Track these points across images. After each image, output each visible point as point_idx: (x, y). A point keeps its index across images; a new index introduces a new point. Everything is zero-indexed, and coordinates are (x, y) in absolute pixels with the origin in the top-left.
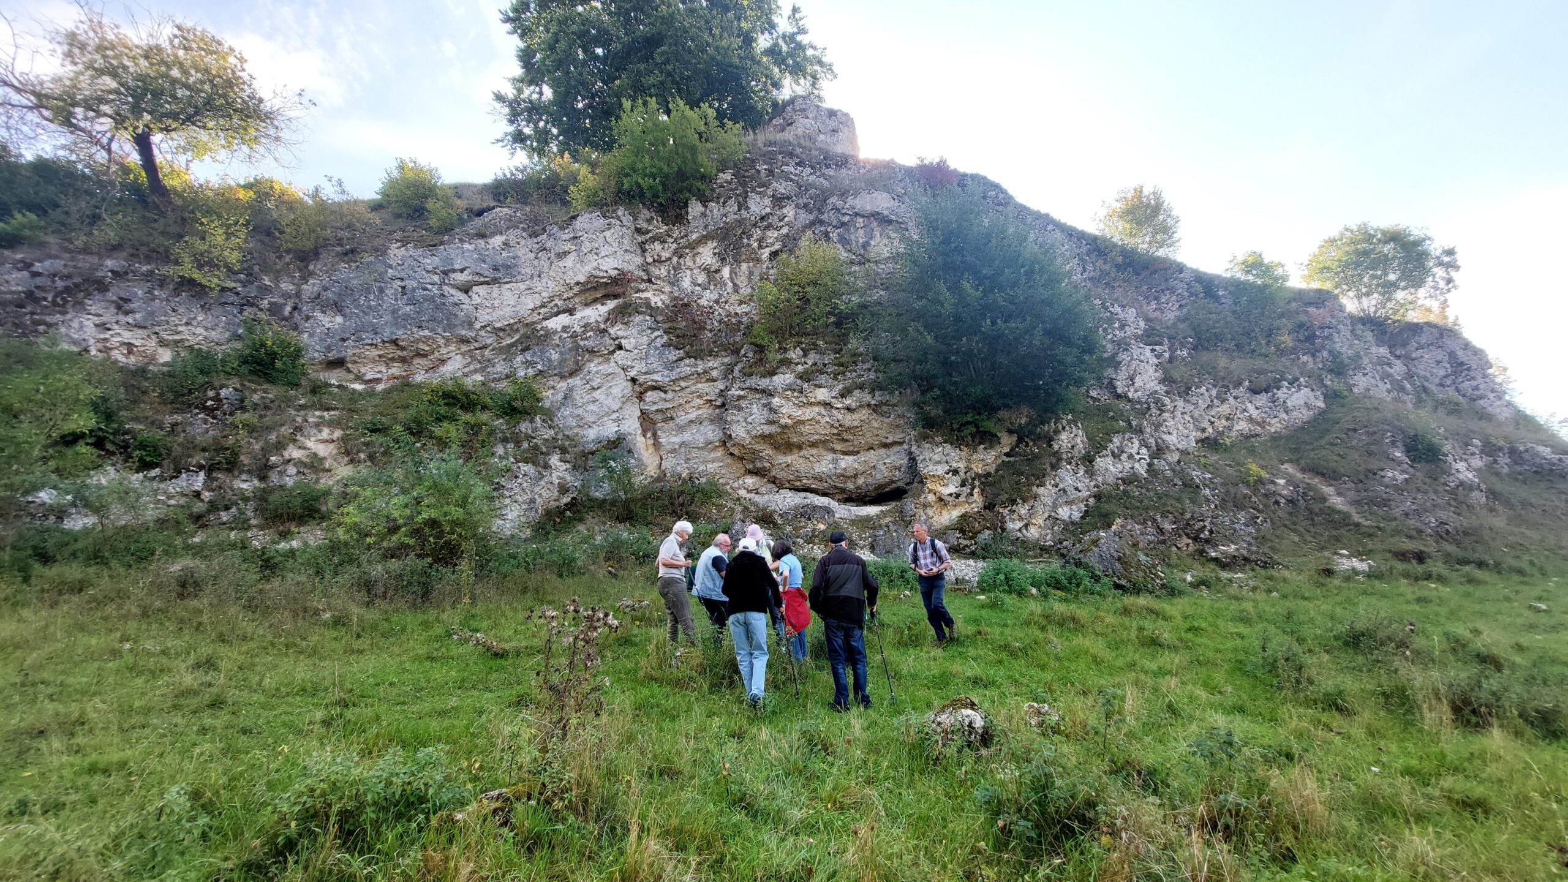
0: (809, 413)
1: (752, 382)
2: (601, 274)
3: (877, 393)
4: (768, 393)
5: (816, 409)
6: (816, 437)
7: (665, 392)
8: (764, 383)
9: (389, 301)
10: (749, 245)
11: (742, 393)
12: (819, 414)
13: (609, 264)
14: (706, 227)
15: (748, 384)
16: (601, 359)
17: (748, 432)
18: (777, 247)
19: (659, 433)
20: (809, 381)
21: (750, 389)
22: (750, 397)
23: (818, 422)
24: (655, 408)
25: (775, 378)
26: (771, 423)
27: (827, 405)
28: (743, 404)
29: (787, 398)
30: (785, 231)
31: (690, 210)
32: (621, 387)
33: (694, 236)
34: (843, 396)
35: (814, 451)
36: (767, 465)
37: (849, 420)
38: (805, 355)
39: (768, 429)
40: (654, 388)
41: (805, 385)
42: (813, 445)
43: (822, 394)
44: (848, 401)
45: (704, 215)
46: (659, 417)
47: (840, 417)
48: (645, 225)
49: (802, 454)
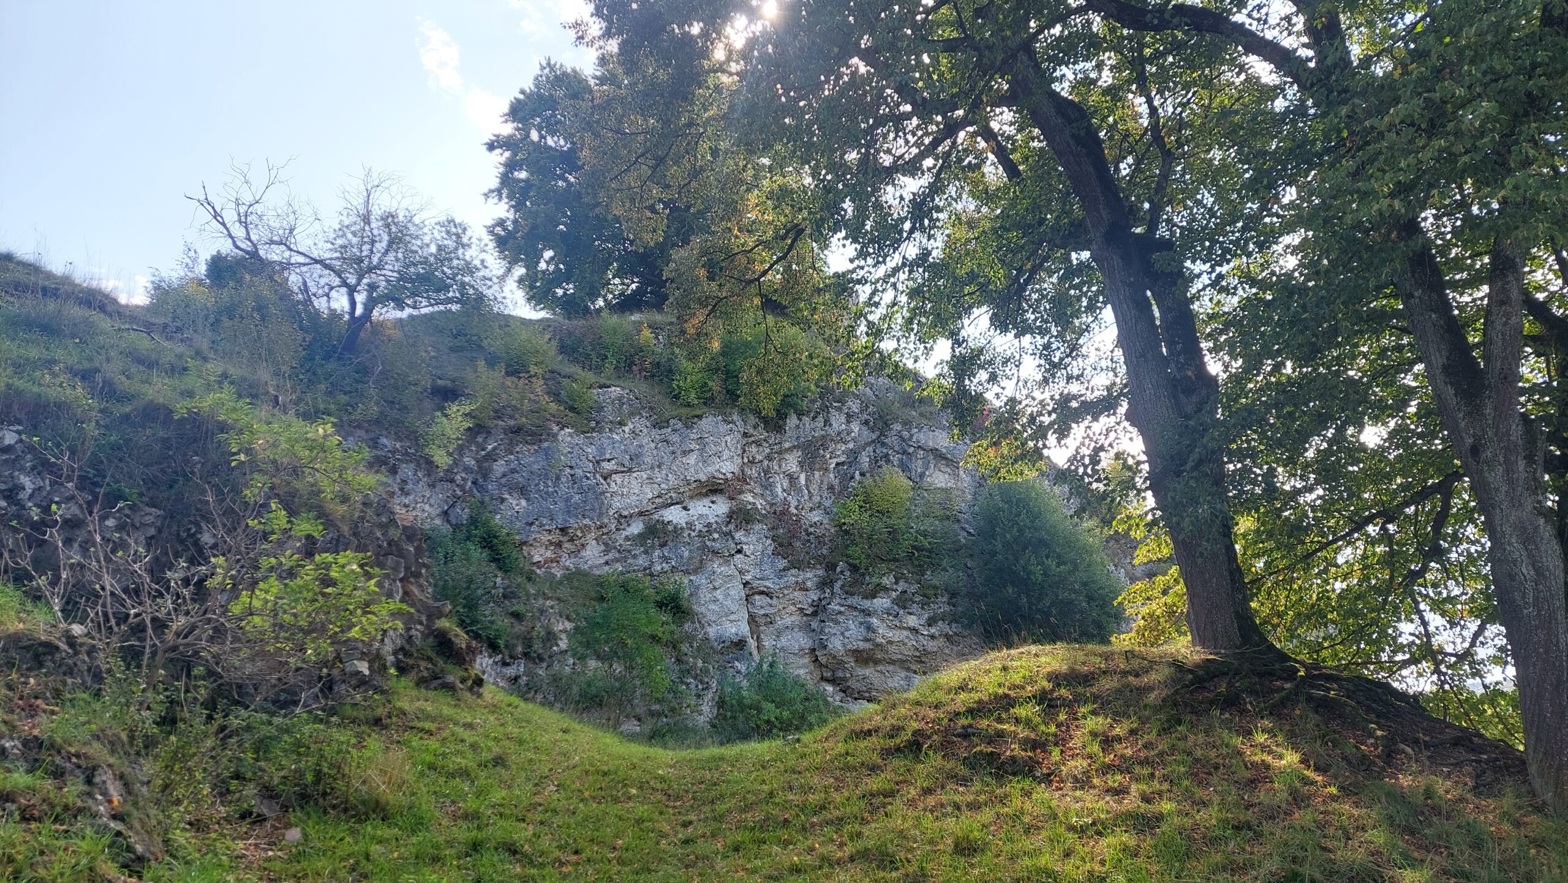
0: (897, 635)
1: (855, 600)
2: (721, 476)
3: (954, 625)
4: (867, 613)
5: (905, 633)
6: (900, 657)
7: (771, 598)
8: (866, 604)
9: (564, 488)
10: (823, 456)
11: (842, 609)
12: (907, 637)
13: (727, 467)
14: (798, 438)
15: (849, 602)
16: (722, 561)
17: (844, 645)
18: (842, 459)
19: (762, 636)
20: (905, 608)
21: (849, 606)
22: (847, 613)
23: (905, 644)
24: (762, 612)
25: (875, 601)
26: (866, 640)
27: (914, 630)
28: (841, 618)
29: (883, 620)
30: (851, 445)
31: (788, 421)
32: (737, 591)
33: (787, 445)
34: (930, 625)
35: (891, 668)
36: (848, 675)
37: (932, 645)
38: (897, 583)
39: (862, 645)
40: (762, 593)
41: (901, 612)
42: (892, 662)
43: (912, 621)
44: (933, 630)
45: (798, 427)
46: (762, 621)
47: (925, 643)
48: (751, 431)
49: (879, 668)
